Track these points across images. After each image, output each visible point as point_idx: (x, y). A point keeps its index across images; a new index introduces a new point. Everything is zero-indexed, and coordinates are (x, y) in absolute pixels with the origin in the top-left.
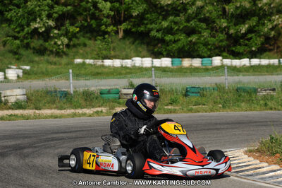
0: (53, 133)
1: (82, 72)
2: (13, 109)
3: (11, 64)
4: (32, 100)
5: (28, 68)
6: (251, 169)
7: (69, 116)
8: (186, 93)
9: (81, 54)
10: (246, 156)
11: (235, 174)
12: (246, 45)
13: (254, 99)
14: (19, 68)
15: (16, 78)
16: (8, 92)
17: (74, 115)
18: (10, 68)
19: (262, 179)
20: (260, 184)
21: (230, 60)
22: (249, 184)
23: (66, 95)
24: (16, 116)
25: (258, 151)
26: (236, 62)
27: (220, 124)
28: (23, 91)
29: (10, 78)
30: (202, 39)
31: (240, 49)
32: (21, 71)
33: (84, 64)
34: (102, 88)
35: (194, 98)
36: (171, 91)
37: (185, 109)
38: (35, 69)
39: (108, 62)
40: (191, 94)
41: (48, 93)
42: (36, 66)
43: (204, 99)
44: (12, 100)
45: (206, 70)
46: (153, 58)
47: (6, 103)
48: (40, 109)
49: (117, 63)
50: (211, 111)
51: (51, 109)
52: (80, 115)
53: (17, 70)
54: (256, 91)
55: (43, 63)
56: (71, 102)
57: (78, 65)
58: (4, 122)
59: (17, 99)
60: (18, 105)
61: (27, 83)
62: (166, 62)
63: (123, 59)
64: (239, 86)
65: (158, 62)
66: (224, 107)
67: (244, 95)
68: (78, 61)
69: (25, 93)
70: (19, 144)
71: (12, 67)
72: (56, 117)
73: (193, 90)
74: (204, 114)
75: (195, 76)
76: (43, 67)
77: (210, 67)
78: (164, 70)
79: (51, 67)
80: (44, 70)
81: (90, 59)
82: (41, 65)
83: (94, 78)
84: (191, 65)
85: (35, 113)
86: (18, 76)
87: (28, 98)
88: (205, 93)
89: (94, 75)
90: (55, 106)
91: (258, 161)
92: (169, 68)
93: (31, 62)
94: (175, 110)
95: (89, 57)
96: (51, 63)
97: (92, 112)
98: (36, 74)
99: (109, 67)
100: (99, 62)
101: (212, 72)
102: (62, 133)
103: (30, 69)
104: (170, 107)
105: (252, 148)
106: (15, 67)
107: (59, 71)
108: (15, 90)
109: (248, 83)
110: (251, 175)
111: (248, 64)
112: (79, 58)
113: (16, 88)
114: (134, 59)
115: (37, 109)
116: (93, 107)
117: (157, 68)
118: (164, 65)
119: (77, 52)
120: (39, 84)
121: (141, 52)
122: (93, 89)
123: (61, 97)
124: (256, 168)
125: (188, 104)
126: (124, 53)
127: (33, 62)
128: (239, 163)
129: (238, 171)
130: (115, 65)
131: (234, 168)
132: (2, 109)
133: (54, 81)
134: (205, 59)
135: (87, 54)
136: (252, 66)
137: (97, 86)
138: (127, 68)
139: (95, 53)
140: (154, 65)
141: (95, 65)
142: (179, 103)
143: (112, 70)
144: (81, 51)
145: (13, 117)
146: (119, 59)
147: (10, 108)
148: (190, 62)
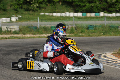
0: (29, 45)
1: (44, 18)
2: (13, 34)
3: (13, 14)
4: (22, 30)
5: (20, 16)
6: (114, 62)
7: (37, 37)
8: (88, 28)
9: (43, 11)
10: (112, 56)
11: (108, 64)
12: (114, 7)
13: (117, 31)
14: (17, 17)
15: (15, 21)
17: (39, 37)
18: (13, 16)
19: (119, 66)
20: (118, 68)
21: (107, 14)
22: (113, 68)
23: (36, 28)
24: (15, 37)
25: (117, 54)
26: (110, 15)
27: (102, 41)
28: (18, 27)
29: (13, 21)
30: (96, 5)
31: (111, 9)
32: (17, 18)
33: (44, 15)
34: (52, 25)
35: (91, 30)
36: (82, 27)
37: (87, 35)
38: (24, 17)
39: (55, 14)
41: (28, 27)
42: (24, 16)
43: (95, 31)
44: (13, 30)
45: (97, 18)
46: (74, 13)
47: (11, 31)
49: (59, 15)
50: (99, 36)
51: (30, 34)
52: (42, 37)
53: (16, 17)
54: (118, 27)
55: (27, 14)
56: (38, 32)
57: (42, 15)
58: (9, 40)
60: (15, 33)
61: (20, 23)
62: (80, 15)
63: (61, 13)
64: (111, 25)
65: (76, 15)
66: (104, 34)
67: (112, 29)
68: (42, 13)
70: (15, 49)
71: (14, 16)
72: (32, 38)
73: (91, 27)
74: (96, 37)
75: (92, 21)
76: (27, 16)
77: (99, 17)
78: (79, 18)
79: (30, 16)
80: (28, 17)
82: (26, 15)
83: (49, 21)
84: (91, 16)
85: (22, 36)
86: (16, 20)
87: (20, 30)
88: (96, 28)
90: (31, 33)
91: (117, 58)
92: (81, 17)
93: (22, 14)
94: (83, 35)
95: (47, 12)
96: (29, 14)
97: (47, 36)
98: (24, 19)
99: (55, 16)
100: (51, 14)
101: (99, 19)
102: (34, 45)
103: (21, 17)
104: (81, 34)
105: (115, 52)
106: (15, 16)
107: (34, 18)
108: (15, 26)
109: (115, 24)
110: (114, 64)
111: (115, 16)
112: (43, 12)
113: (15, 25)
114: (66, 13)
115: (24, 34)
116: (48, 34)
117: (75, 17)
118: (79, 16)
120: (25, 23)
121: (69, 10)
122: (48, 26)
123: (34, 29)
124: (117, 61)
125: (88, 33)
126: (62, 10)
127: (23, 14)
128: (109, 59)
129: (109, 62)
130: (58, 16)
131: (107, 61)
132: (9, 34)
133: (32, 22)
134: (96, 13)
135: (46, 10)
136: (117, 17)
137: (50, 24)
138: (63, 17)
139: (49, 10)
140: (75, 16)
141: (49, 15)
142: (85, 32)
143: (56, 18)
144: (43, 9)
145: (14, 38)
146: (60, 13)
147: (12, 34)
148: (90, 15)
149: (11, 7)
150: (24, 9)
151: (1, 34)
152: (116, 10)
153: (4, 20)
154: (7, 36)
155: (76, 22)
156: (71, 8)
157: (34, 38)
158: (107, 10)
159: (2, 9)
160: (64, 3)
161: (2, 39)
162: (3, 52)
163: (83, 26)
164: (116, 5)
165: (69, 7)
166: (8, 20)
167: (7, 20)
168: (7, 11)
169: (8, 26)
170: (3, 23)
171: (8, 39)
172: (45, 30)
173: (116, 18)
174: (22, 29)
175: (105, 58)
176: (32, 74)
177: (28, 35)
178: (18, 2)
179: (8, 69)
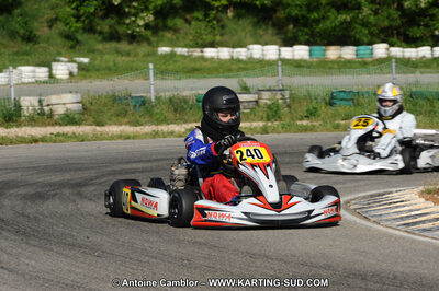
0: (120, 163)
1: (171, 67)
2: (60, 125)
3: (60, 54)
4: (91, 112)
5: (85, 60)
6: (430, 221)
7: (146, 135)
8: (331, 101)
9: (169, 40)
10: (422, 200)
11: (405, 228)
12: (426, 26)
13: (436, 109)
14: (75, 62)
15: (67, 77)
16: (54, 99)
17: (156, 135)
18: (59, 61)
21: (401, 49)
22: (428, 244)
23: (143, 102)
24: (65, 135)
26: (411, 53)
28: (78, 97)
29: (58, 77)
30: (360, 17)
31: (416, 32)
32: (75, 65)
33: (173, 54)
34: (200, 92)
35: (342, 108)
36: (309, 97)
37: (329, 126)
38: (97, 62)
39: (210, 52)
40: (338, 103)
41: (115, 99)
42: (99, 58)
43: (358, 110)
44: (60, 110)
45: (362, 64)
46: (280, 46)
47: (51, 115)
48: (103, 125)
49: (224, 53)
51: (121, 125)
52: (165, 135)
53: (69, 64)
55: (109, 53)
56: (151, 116)
57: (164, 56)
58: (45, 144)
59: (67, 110)
60: (69, 119)
61: (84, 84)
62: (302, 52)
63: (233, 47)
64: (414, 89)
65: (287, 53)
67: (421, 103)
68: (164, 50)
69: (79, 99)
70: (68, 180)
71: (62, 59)
72: (128, 138)
73: (342, 95)
75: (346, 74)
76: (110, 59)
77: (370, 60)
78: (298, 65)
79: (121, 60)
80: (111, 64)
81: (183, 47)
82: (106, 57)
83: (189, 77)
84: (340, 57)
85: (95, 130)
86: (71, 74)
87: (85, 109)
88: (361, 99)
89: (188, 72)
90: (126, 120)
92: (305, 61)
93: (90, 52)
94: (314, 126)
95: (182, 44)
96: (118, 52)
97: (183, 130)
98: (98, 70)
99: (212, 59)
100: (197, 52)
101: (371, 67)
102: (135, 162)
103: (90, 63)
104: (305, 123)
105: (431, 187)
106: (66, 60)
107: (134, 65)
108: (65, 95)
109: (429, 84)
110: (430, 230)
111: (428, 55)
112: (166, 46)
113: (66, 92)
114: (251, 47)
115: (98, 124)
116: (186, 122)
117: (285, 62)
118: (297, 57)
119: (163, 36)
120: (102, 86)
121: (261, 36)
122: (186, 93)
123: (135, 106)
124: (438, 219)
125: (334, 116)
126: (235, 38)
127: (93, 51)
128: (411, 211)
129: (409, 223)
130: (222, 57)
131: (402, 218)
132: (44, 125)
133: (126, 81)
134: (361, 47)
135: (178, 39)
136: (435, 59)
137: (192, 89)
138: (239, 61)
139: (191, 38)
140: (282, 57)
141: (189, 56)
142: (319, 116)
143: (216, 65)
144: (168, 35)
145: (61, 138)
146: (227, 46)
147: (56, 123)
148: (338, 52)
149: (50, 27)
150: (101, 33)
151: (17, 126)
152: (434, 36)
153: (28, 73)
154: (37, 131)
155: (287, 81)
156: (270, 31)
157: (135, 137)
158: (398, 34)
159: (18, 33)
160: (243, 11)
161: (22, 142)
162: (22, 191)
163: (312, 92)
164: (433, 17)
165: (260, 27)
166: (42, 72)
167: (38, 75)
168: (36, 43)
169: (40, 95)
170: (23, 83)
171: (40, 144)
172: (176, 110)
173: (435, 65)
174: (93, 108)
175: (397, 207)
176: (132, 269)
177: (114, 129)
178: (76, 8)
179: (42, 252)
